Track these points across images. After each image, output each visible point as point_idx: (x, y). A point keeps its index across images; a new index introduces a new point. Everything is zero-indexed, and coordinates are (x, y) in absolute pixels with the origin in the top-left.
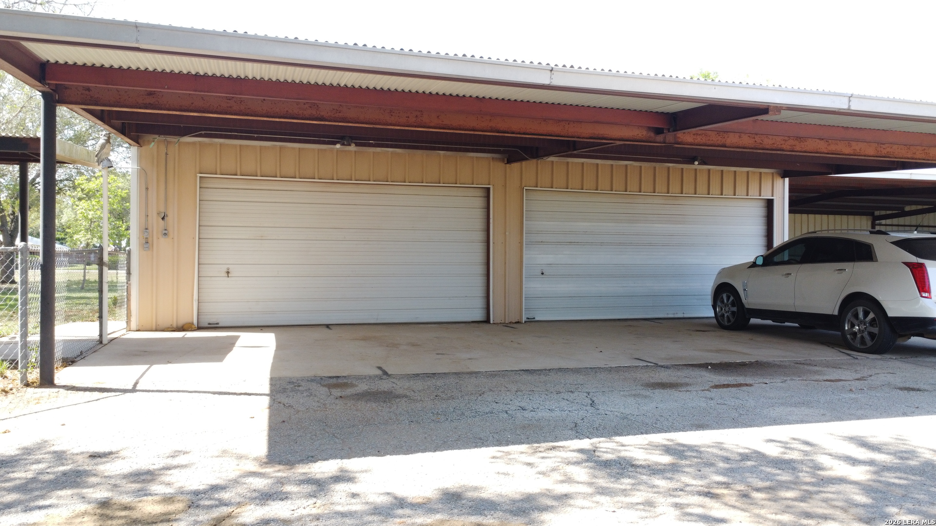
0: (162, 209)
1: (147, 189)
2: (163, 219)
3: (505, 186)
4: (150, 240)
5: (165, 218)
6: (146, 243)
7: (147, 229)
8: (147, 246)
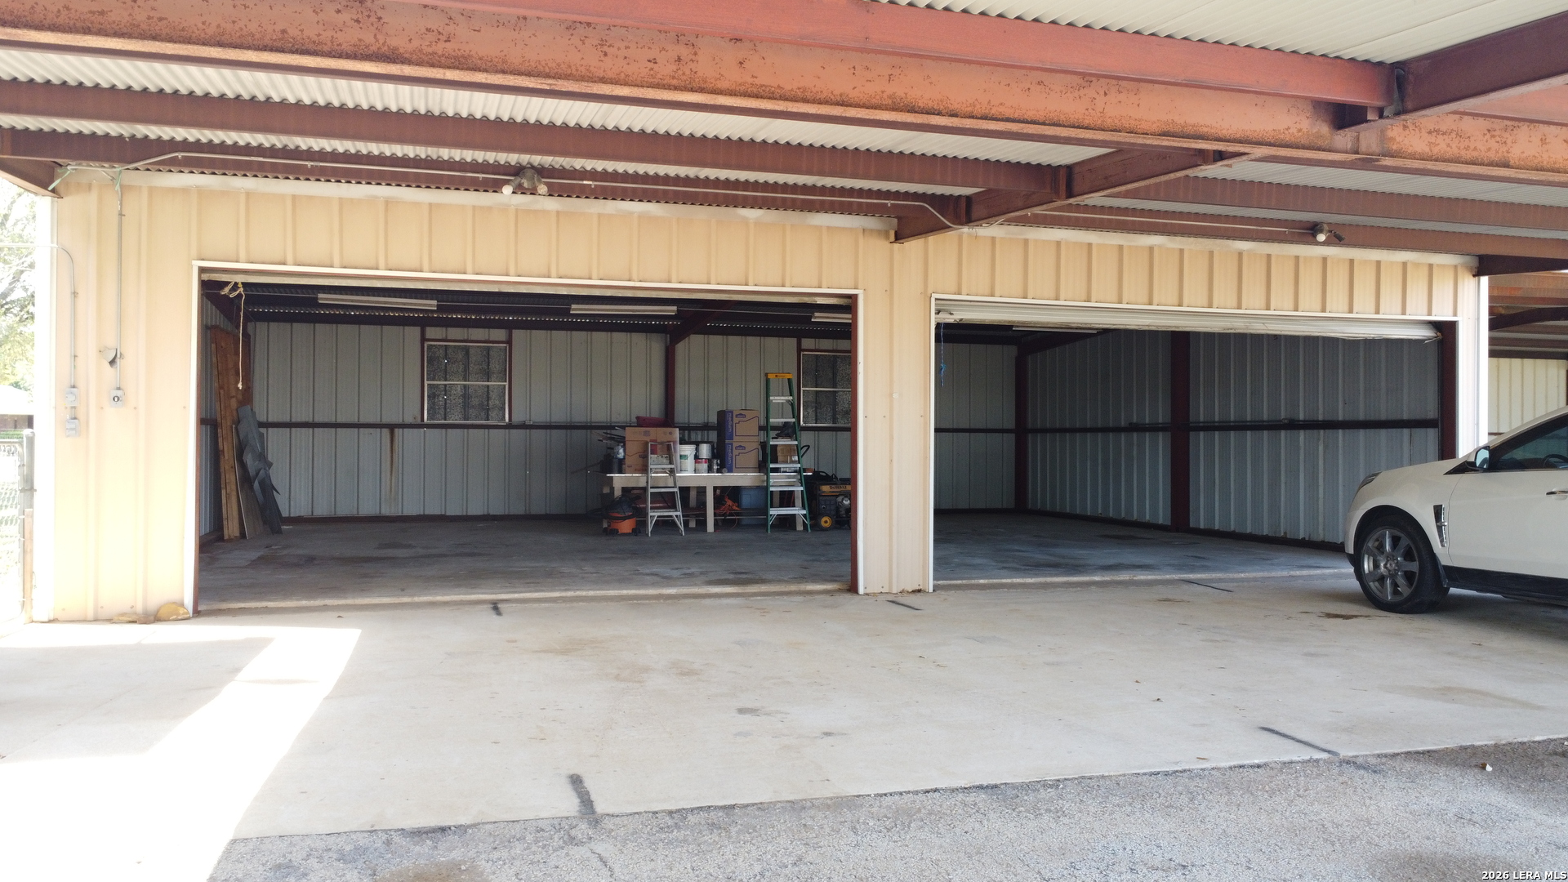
0: (111, 341)
1: (75, 294)
2: (112, 362)
3: (890, 292)
4: (81, 415)
5: (118, 360)
6: (74, 420)
7: (74, 387)
8: (73, 426)
